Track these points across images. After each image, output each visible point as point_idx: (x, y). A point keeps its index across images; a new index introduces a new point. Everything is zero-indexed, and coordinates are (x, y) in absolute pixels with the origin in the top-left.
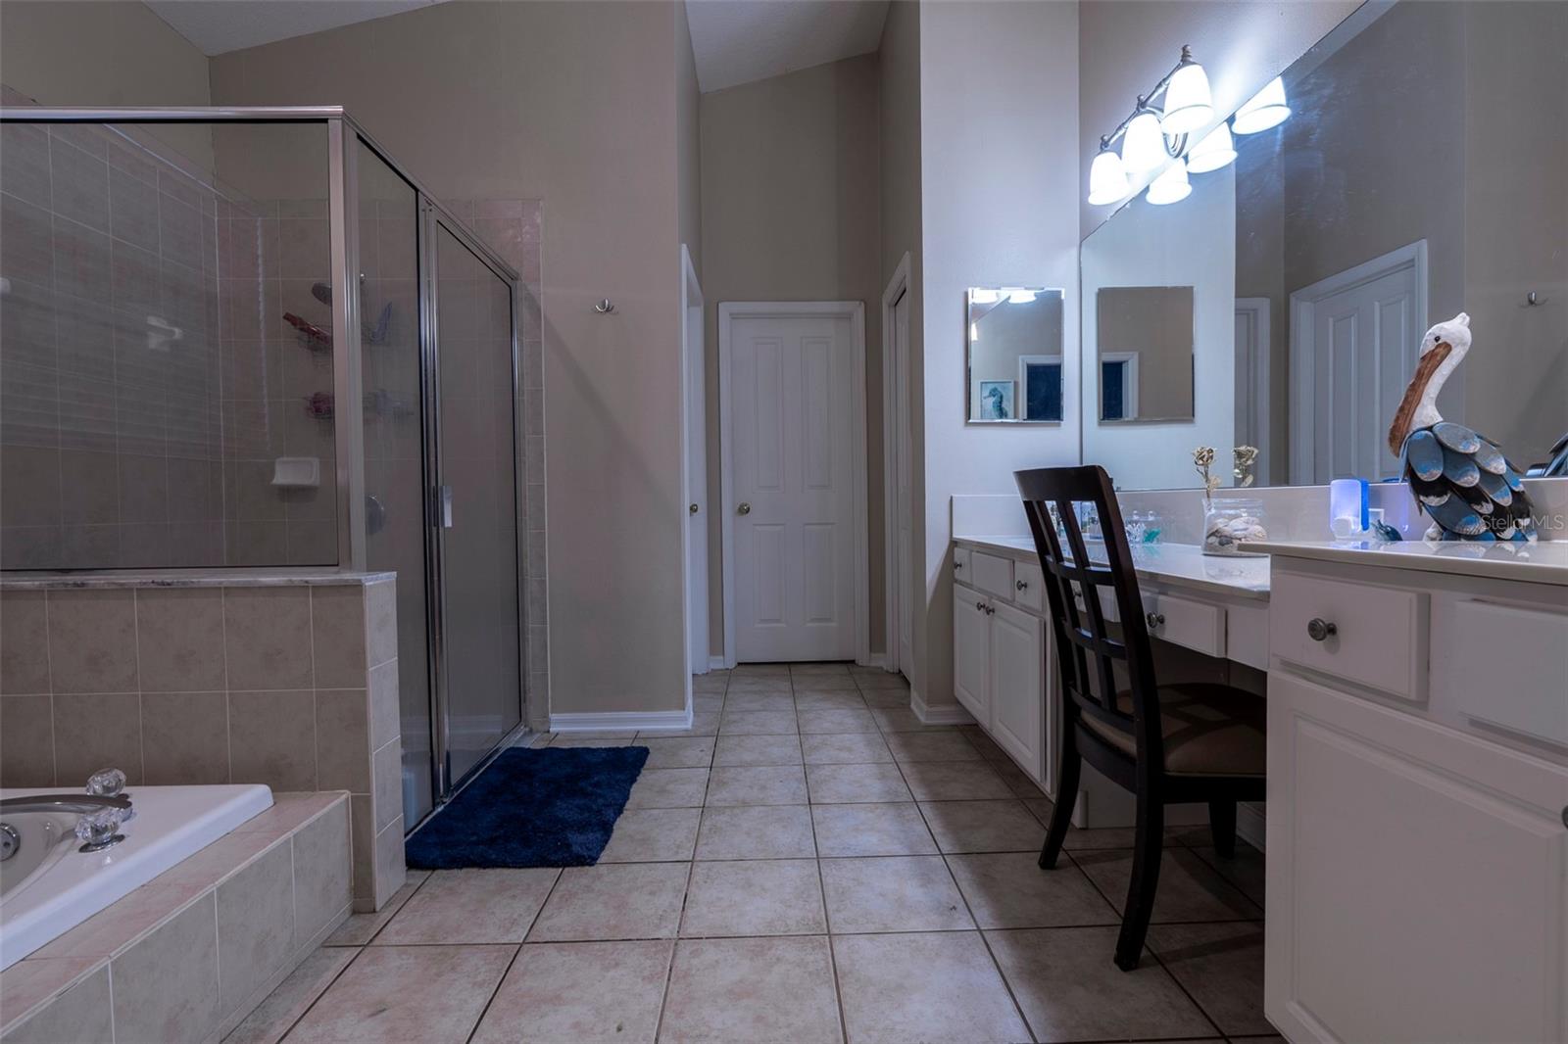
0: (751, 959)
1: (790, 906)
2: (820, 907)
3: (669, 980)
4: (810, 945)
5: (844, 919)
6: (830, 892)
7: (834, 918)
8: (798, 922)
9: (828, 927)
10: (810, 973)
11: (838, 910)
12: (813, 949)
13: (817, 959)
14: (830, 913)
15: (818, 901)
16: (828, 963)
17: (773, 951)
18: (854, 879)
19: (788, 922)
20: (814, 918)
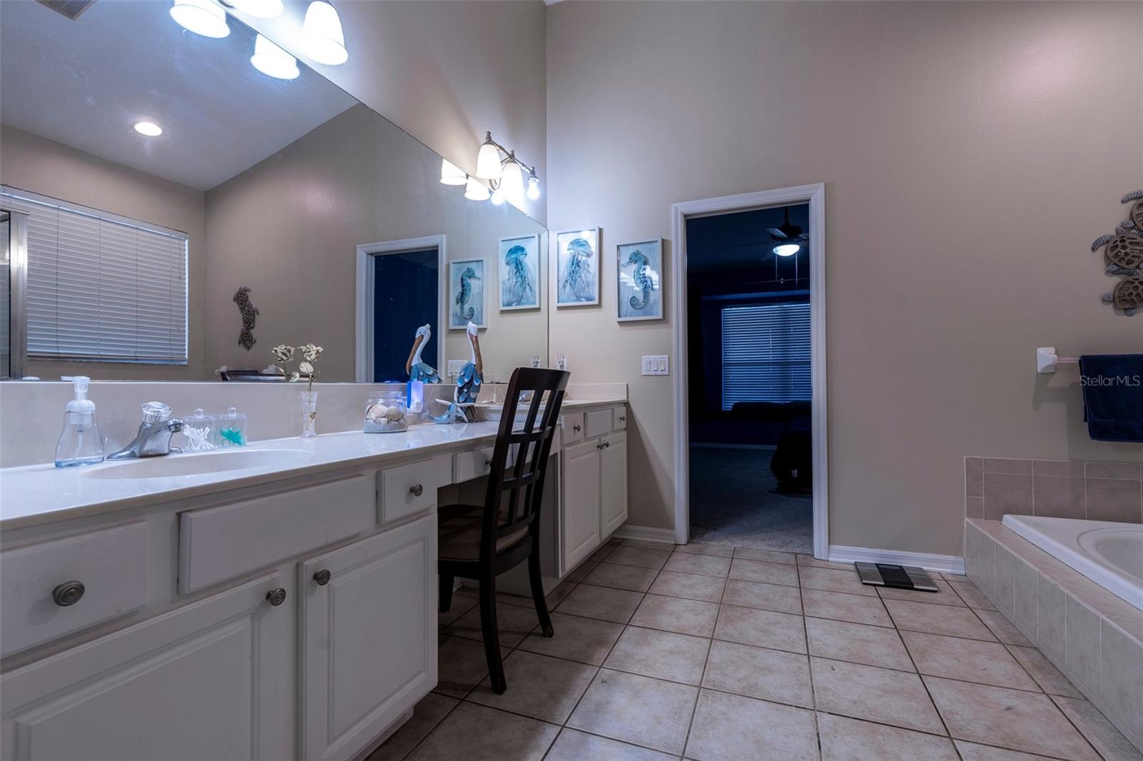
0: (757, 684)
1: (724, 714)
2: (699, 707)
3: (812, 686)
4: (716, 683)
5: (685, 693)
6: (686, 718)
7: (692, 697)
8: (721, 700)
9: (699, 692)
10: (721, 669)
11: (686, 701)
12: (714, 681)
13: (713, 675)
14: (694, 701)
15: (699, 712)
16: (708, 672)
17: (742, 686)
18: (661, 723)
19: (728, 702)
20: (707, 700)
